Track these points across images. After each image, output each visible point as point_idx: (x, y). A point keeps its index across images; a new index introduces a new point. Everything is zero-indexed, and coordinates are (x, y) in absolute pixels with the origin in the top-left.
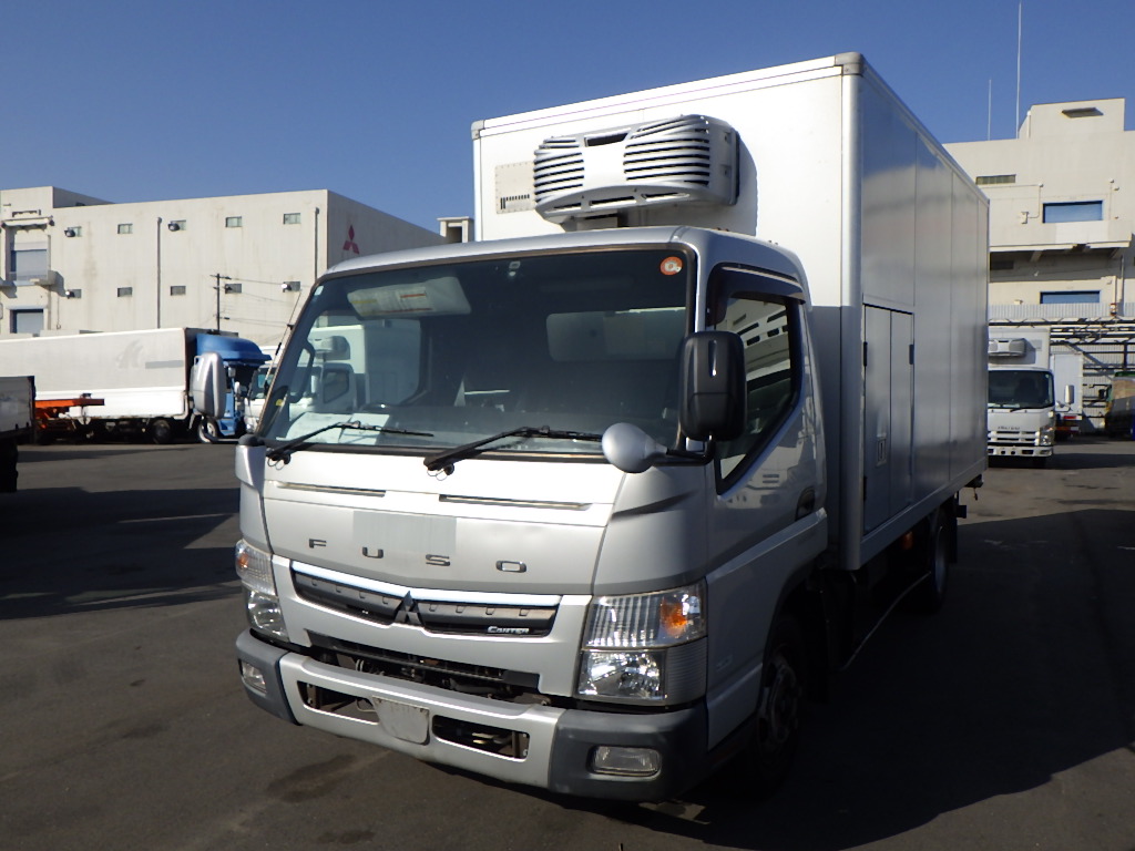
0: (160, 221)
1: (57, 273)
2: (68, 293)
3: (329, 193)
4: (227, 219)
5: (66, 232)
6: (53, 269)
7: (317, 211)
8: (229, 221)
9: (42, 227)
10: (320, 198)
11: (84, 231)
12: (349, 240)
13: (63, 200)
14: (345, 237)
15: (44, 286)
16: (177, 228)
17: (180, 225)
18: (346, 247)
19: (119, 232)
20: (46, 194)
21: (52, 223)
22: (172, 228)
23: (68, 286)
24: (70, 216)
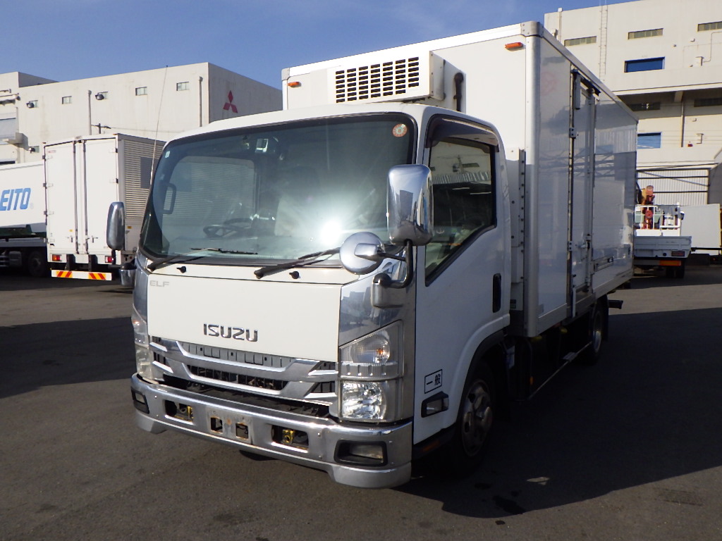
0: (90, 93)
1: (23, 135)
2: (30, 149)
3: (210, 65)
4: (136, 89)
5: (27, 104)
6: (20, 132)
7: (201, 79)
8: (138, 90)
9: (12, 101)
10: (202, 69)
11: (39, 104)
12: (229, 102)
13: (25, 81)
14: (225, 100)
15: (15, 144)
16: (102, 97)
17: (104, 95)
18: (226, 107)
19: (63, 103)
20: (14, 77)
21: (18, 98)
22: (98, 97)
23: (31, 143)
24: (30, 93)
